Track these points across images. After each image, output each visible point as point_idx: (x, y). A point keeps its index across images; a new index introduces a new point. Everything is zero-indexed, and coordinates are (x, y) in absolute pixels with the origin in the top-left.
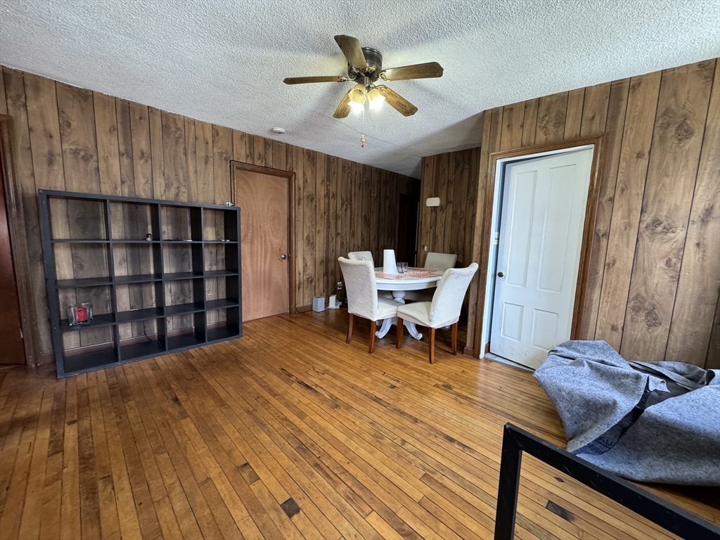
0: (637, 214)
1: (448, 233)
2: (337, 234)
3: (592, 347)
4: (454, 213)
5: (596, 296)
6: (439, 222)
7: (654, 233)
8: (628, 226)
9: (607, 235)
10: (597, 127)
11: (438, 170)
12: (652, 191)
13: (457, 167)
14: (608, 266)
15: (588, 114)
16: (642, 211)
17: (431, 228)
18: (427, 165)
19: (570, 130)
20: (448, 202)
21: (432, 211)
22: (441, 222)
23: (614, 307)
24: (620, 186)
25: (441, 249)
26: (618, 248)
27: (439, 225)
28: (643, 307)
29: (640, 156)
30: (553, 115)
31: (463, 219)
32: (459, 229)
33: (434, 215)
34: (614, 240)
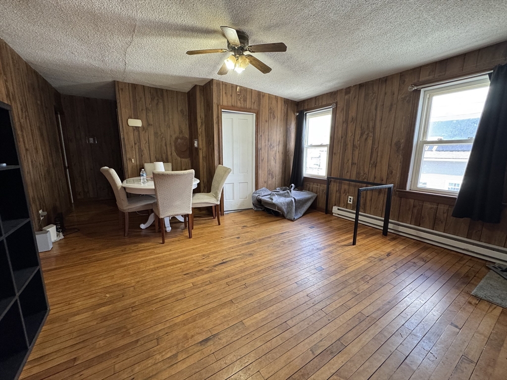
0: (267, 141)
1: (152, 148)
2: (27, 150)
3: (262, 191)
4: (156, 134)
5: (260, 172)
6: (142, 139)
7: (271, 148)
8: (266, 145)
9: (261, 149)
10: (256, 107)
11: (134, 97)
12: (270, 134)
13: (152, 99)
14: (262, 160)
15: (253, 101)
16: (268, 141)
17: (135, 144)
18: (122, 89)
19: (248, 105)
20: (149, 125)
21: (134, 130)
22: (145, 140)
23: (265, 175)
24: (263, 131)
25: (149, 161)
26: (263, 154)
27: (143, 142)
28: (270, 173)
29: (266, 121)
30: (242, 96)
31: (164, 139)
32: (161, 145)
33: (136, 133)
34: (263, 151)
